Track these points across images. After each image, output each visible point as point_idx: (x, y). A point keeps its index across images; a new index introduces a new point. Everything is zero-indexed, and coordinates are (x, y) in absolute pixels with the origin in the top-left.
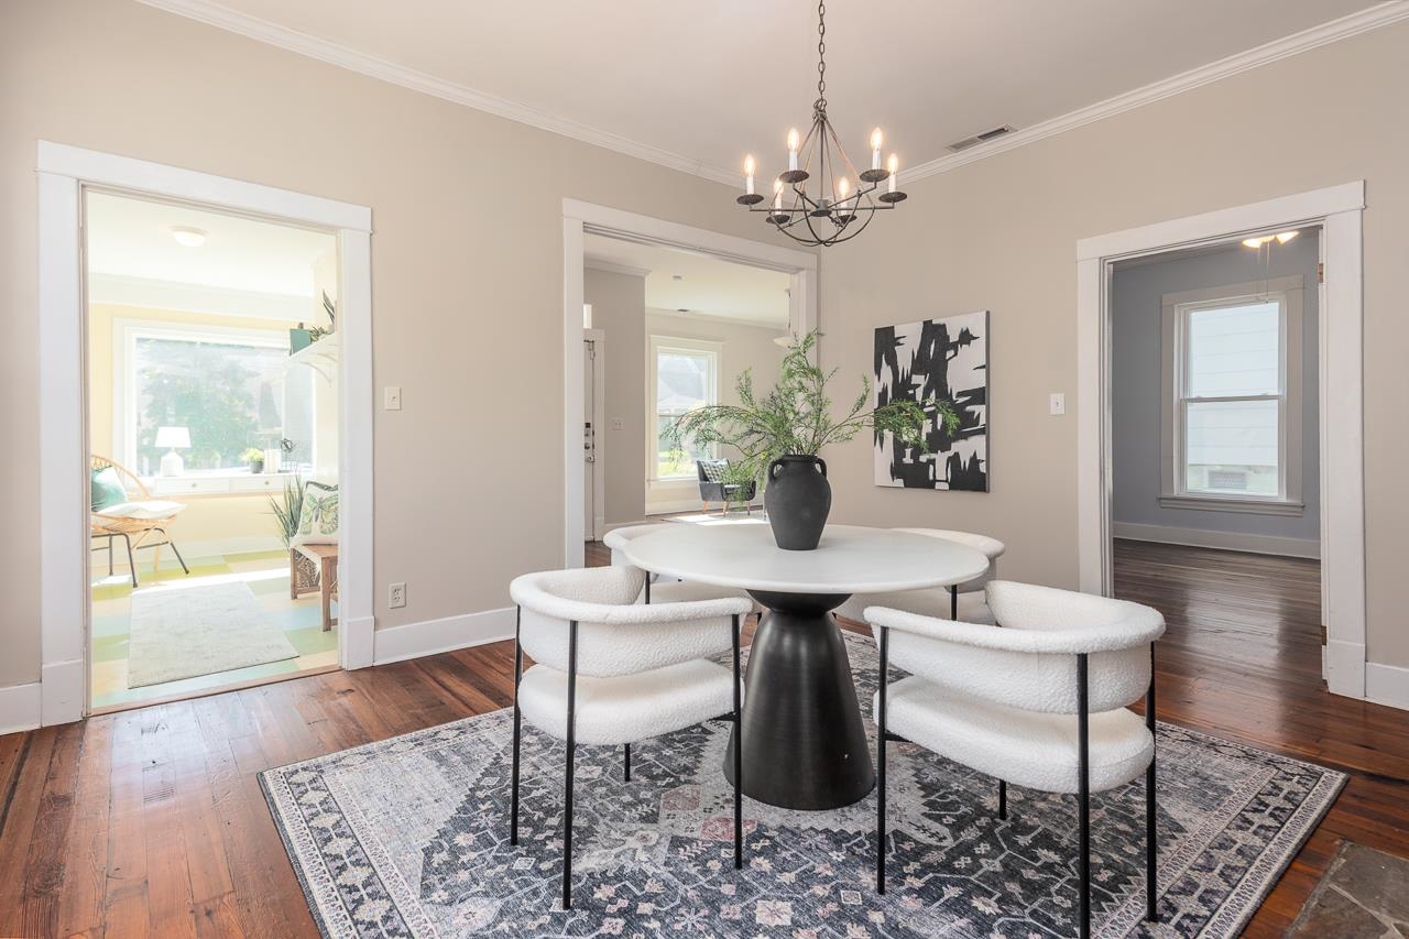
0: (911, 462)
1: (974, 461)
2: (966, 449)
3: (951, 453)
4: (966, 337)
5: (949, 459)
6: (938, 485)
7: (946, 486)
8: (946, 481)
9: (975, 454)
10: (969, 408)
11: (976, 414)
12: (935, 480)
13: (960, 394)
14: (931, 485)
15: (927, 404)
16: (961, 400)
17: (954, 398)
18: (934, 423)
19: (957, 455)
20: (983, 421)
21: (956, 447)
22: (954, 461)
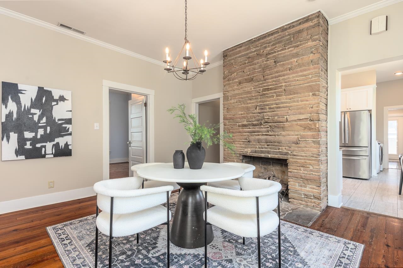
0: (31, 147)
1: (67, 145)
2: (61, 141)
3: (54, 143)
4: (62, 99)
5: (53, 145)
6: (47, 156)
7: (52, 156)
8: (52, 154)
9: (67, 142)
10: (64, 126)
11: (67, 128)
12: (45, 154)
13: (59, 120)
14: (44, 156)
15: (41, 122)
16: (60, 122)
17: (57, 121)
18: (45, 130)
19: (58, 143)
20: (70, 130)
21: (57, 140)
22: (57, 145)
